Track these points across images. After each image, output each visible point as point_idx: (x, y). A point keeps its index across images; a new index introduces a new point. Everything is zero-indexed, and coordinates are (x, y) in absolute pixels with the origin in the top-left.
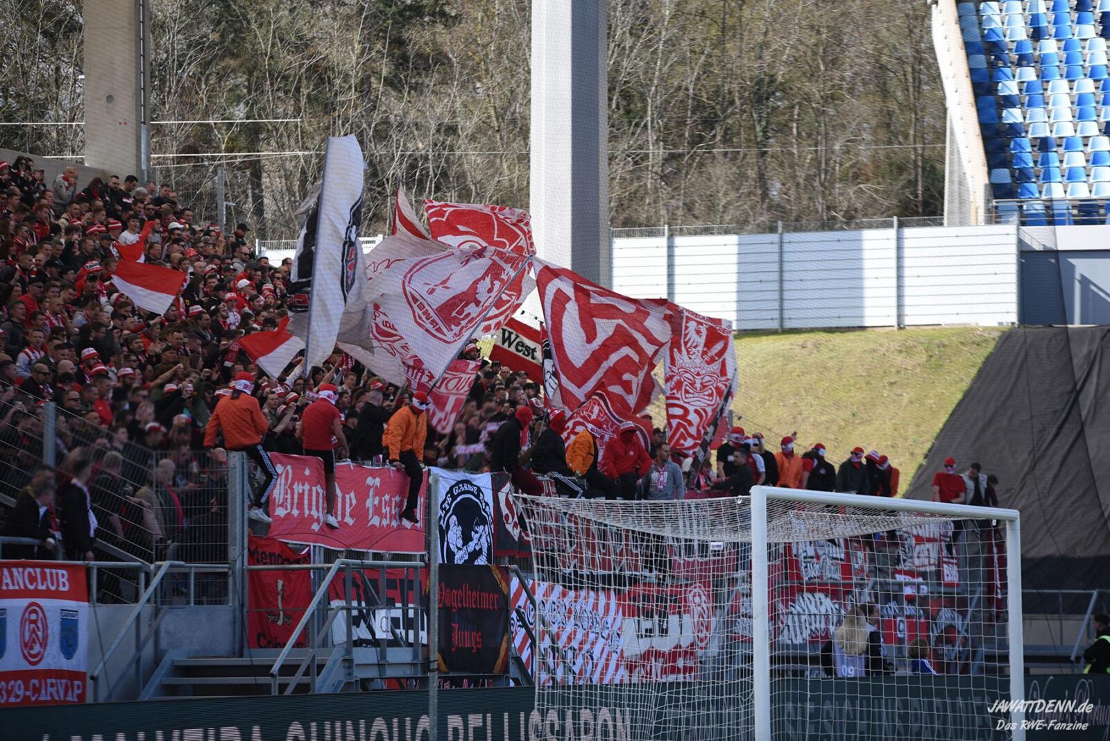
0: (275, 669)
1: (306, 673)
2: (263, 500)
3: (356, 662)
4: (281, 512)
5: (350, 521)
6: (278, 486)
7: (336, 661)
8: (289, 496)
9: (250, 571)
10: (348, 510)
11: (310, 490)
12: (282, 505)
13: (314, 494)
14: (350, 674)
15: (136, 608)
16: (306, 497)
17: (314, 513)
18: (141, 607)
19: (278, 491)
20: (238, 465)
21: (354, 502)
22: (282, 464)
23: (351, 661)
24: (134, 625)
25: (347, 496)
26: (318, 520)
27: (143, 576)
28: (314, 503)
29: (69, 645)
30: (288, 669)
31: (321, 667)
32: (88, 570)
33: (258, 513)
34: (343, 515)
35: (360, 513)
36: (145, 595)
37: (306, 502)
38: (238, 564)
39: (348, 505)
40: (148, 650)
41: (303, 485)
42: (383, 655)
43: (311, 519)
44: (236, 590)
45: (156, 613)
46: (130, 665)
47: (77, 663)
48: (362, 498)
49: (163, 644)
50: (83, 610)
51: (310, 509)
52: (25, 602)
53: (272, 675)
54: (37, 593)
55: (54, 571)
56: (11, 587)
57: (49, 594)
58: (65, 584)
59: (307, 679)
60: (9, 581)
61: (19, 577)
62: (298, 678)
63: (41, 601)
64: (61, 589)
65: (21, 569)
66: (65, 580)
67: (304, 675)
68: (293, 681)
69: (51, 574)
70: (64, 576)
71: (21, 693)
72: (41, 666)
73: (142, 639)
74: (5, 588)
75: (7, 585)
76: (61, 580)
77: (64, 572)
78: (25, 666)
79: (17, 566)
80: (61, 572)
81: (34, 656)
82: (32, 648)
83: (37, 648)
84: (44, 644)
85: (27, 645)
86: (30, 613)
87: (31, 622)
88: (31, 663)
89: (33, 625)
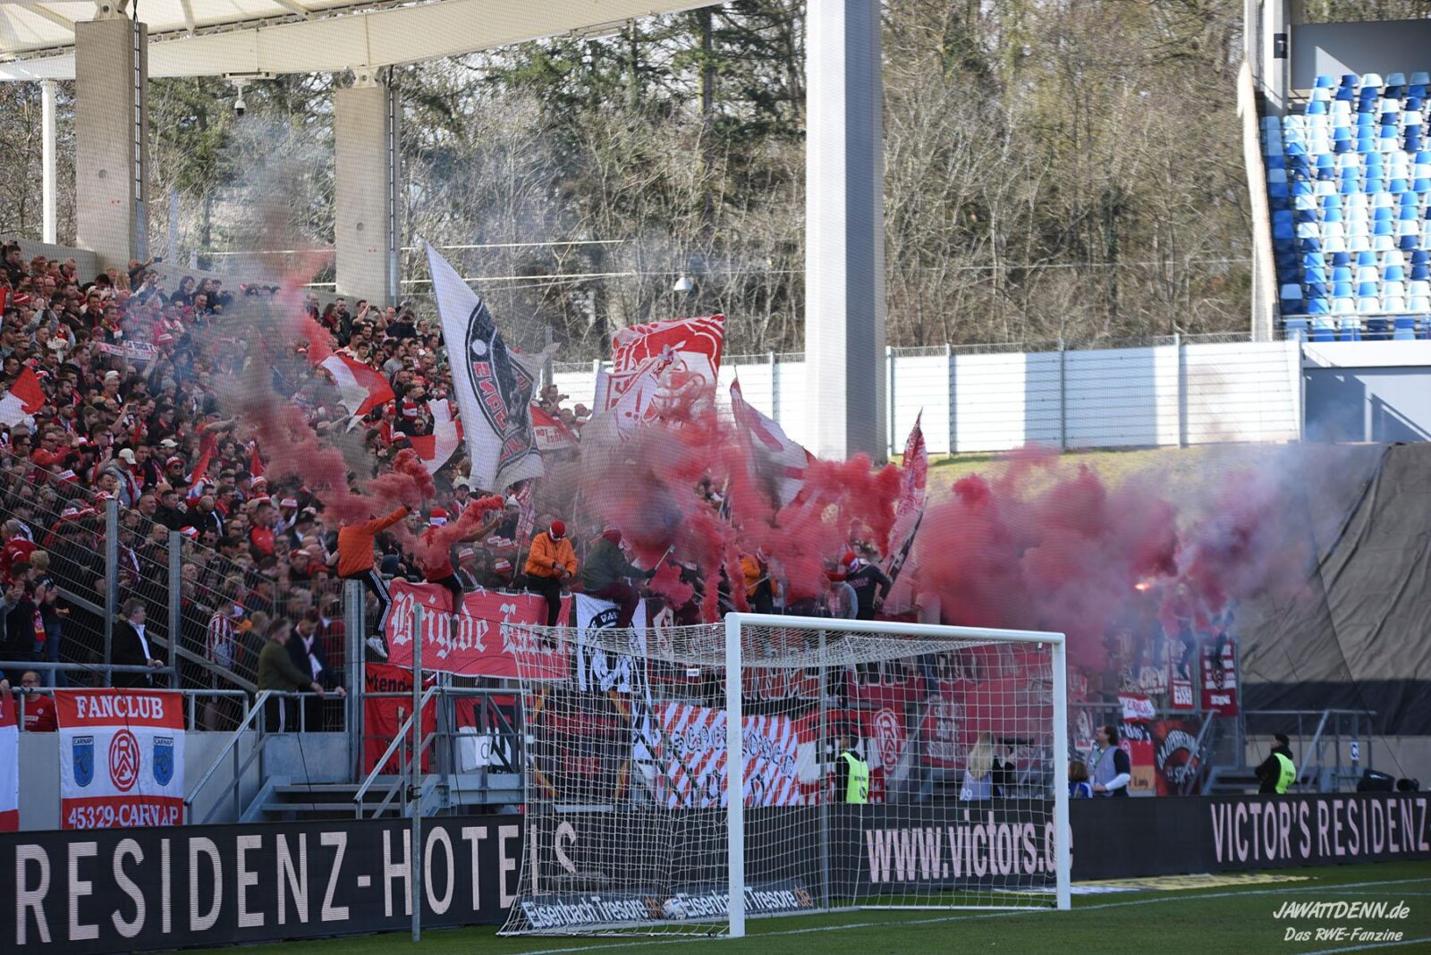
0: (359, 796)
1: (396, 799)
2: (381, 628)
3: (452, 789)
4: (400, 640)
5: (481, 648)
6: (397, 614)
7: (429, 788)
8: (410, 624)
9: (368, 699)
10: (479, 637)
11: (436, 620)
12: (402, 633)
13: (441, 624)
14: (446, 800)
16: (431, 625)
17: (441, 640)
18: (242, 734)
19: (397, 620)
20: (355, 593)
21: (486, 629)
22: (402, 593)
23: (446, 788)
24: (231, 752)
25: (478, 623)
26: (445, 647)
27: (246, 703)
28: (441, 630)
30: (372, 796)
32: (186, 700)
33: (375, 642)
34: (474, 642)
35: (493, 639)
36: (246, 721)
37: (431, 629)
38: (355, 692)
39: (479, 631)
40: (251, 775)
41: (427, 612)
42: (484, 781)
43: (437, 647)
44: (355, 716)
45: (261, 737)
46: (228, 791)
47: (172, 789)
48: (494, 623)
49: (267, 772)
50: (179, 739)
51: (436, 636)
52: (115, 729)
53: (356, 802)
54: (127, 721)
55: (147, 699)
56: (99, 715)
57: (140, 721)
58: (158, 712)
59: (396, 806)
60: (97, 708)
61: (109, 705)
62: (386, 804)
63: (133, 729)
64: (155, 716)
65: (110, 698)
66: (159, 707)
67: (392, 801)
68: (380, 808)
69: (144, 702)
70: (157, 704)
71: (111, 818)
72: (134, 792)
73: (240, 766)
74: (91, 715)
75: (94, 712)
76: (154, 708)
77: (159, 700)
78: (114, 792)
79: (106, 694)
80: (154, 700)
81: (124, 782)
82: (122, 774)
83: (128, 775)
84: (136, 770)
85: (116, 772)
86: (120, 740)
87: (121, 749)
88: (121, 789)
89: (122, 753)
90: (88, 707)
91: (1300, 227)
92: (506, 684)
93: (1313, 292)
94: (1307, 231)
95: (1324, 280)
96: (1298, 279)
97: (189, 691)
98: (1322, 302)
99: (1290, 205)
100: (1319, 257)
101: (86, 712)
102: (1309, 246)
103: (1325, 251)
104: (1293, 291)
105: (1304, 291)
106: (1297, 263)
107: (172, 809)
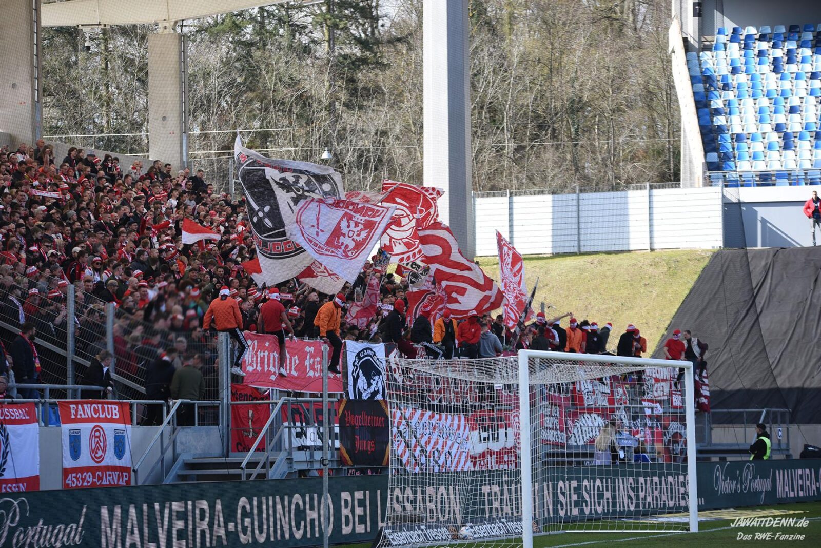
0: (244, 465)
1: (264, 467)
2: (240, 362)
3: (294, 460)
4: (250, 369)
5: (295, 373)
7: (282, 459)
8: (255, 359)
9: (233, 405)
10: (293, 367)
11: (269, 356)
12: (250, 365)
13: (272, 359)
14: (291, 467)
15: (160, 428)
16: (266, 357)
17: (272, 369)
18: (164, 427)
19: (247, 356)
20: (224, 341)
21: (297, 362)
22: (251, 339)
23: (291, 459)
24: (159, 439)
25: (293, 358)
26: (274, 373)
27: (165, 409)
28: (272, 362)
29: (119, 451)
30: (252, 465)
31: (272, 463)
32: (131, 406)
33: (236, 370)
34: (291, 370)
35: (301, 368)
36: (166, 419)
37: (266, 362)
38: (225, 401)
39: (293, 363)
40: (169, 454)
41: (264, 352)
42: (312, 456)
43: (270, 373)
44: (225, 417)
45: (174, 430)
46: (157, 463)
47: (125, 462)
48: (302, 360)
49: (178, 450)
50: (128, 430)
51: (269, 367)
52: (92, 425)
53: (242, 469)
54: (99, 420)
55: (110, 406)
56: (83, 416)
57: (106, 420)
58: (116, 415)
59: (264, 471)
60: (82, 412)
61: (88, 410)
62: (258, 470)
63: (102, 425)
64: (114, 417)
65: (89, 405)
66: (116, 412)
67: (262, 468)
68: (255, 472)
69: (108, 408)
70: (115, 409)
71: (91, 480)
72: (103, 464)
73: (164, 447)
74: (79, 417)
75: (81, 415)
76: (114, 412)
77: (116, 407)
78: (93, 464)
79: (87, 403)
80: (114, 407)
81: (98, 458)
82: (97, 453)
83: (100, 453)
84: (104, 451)
85: (94, 451)
86: (95, 432)
87: (96, 437)
88: (97, 462)
89: (97, 439)
90: (76, 411)
91: (715, 119)
92: (309, 395)
93: (725, 158)
94: (720, 120)
95: (731, 150)
96: (715, 150)
97: (133, 401)
98: (732, 164)
99: (707, 105)
100: (727, 136)
101: (76, 415)
102: (720, 130)
103: (730, 133)
104: (714, 157)
105: (719, 157)
106: (714, 140)
107: (124, 474)
